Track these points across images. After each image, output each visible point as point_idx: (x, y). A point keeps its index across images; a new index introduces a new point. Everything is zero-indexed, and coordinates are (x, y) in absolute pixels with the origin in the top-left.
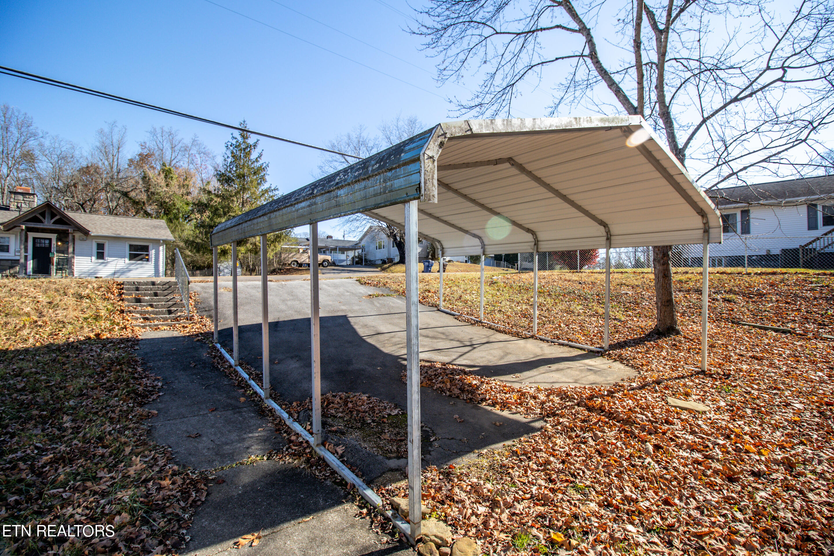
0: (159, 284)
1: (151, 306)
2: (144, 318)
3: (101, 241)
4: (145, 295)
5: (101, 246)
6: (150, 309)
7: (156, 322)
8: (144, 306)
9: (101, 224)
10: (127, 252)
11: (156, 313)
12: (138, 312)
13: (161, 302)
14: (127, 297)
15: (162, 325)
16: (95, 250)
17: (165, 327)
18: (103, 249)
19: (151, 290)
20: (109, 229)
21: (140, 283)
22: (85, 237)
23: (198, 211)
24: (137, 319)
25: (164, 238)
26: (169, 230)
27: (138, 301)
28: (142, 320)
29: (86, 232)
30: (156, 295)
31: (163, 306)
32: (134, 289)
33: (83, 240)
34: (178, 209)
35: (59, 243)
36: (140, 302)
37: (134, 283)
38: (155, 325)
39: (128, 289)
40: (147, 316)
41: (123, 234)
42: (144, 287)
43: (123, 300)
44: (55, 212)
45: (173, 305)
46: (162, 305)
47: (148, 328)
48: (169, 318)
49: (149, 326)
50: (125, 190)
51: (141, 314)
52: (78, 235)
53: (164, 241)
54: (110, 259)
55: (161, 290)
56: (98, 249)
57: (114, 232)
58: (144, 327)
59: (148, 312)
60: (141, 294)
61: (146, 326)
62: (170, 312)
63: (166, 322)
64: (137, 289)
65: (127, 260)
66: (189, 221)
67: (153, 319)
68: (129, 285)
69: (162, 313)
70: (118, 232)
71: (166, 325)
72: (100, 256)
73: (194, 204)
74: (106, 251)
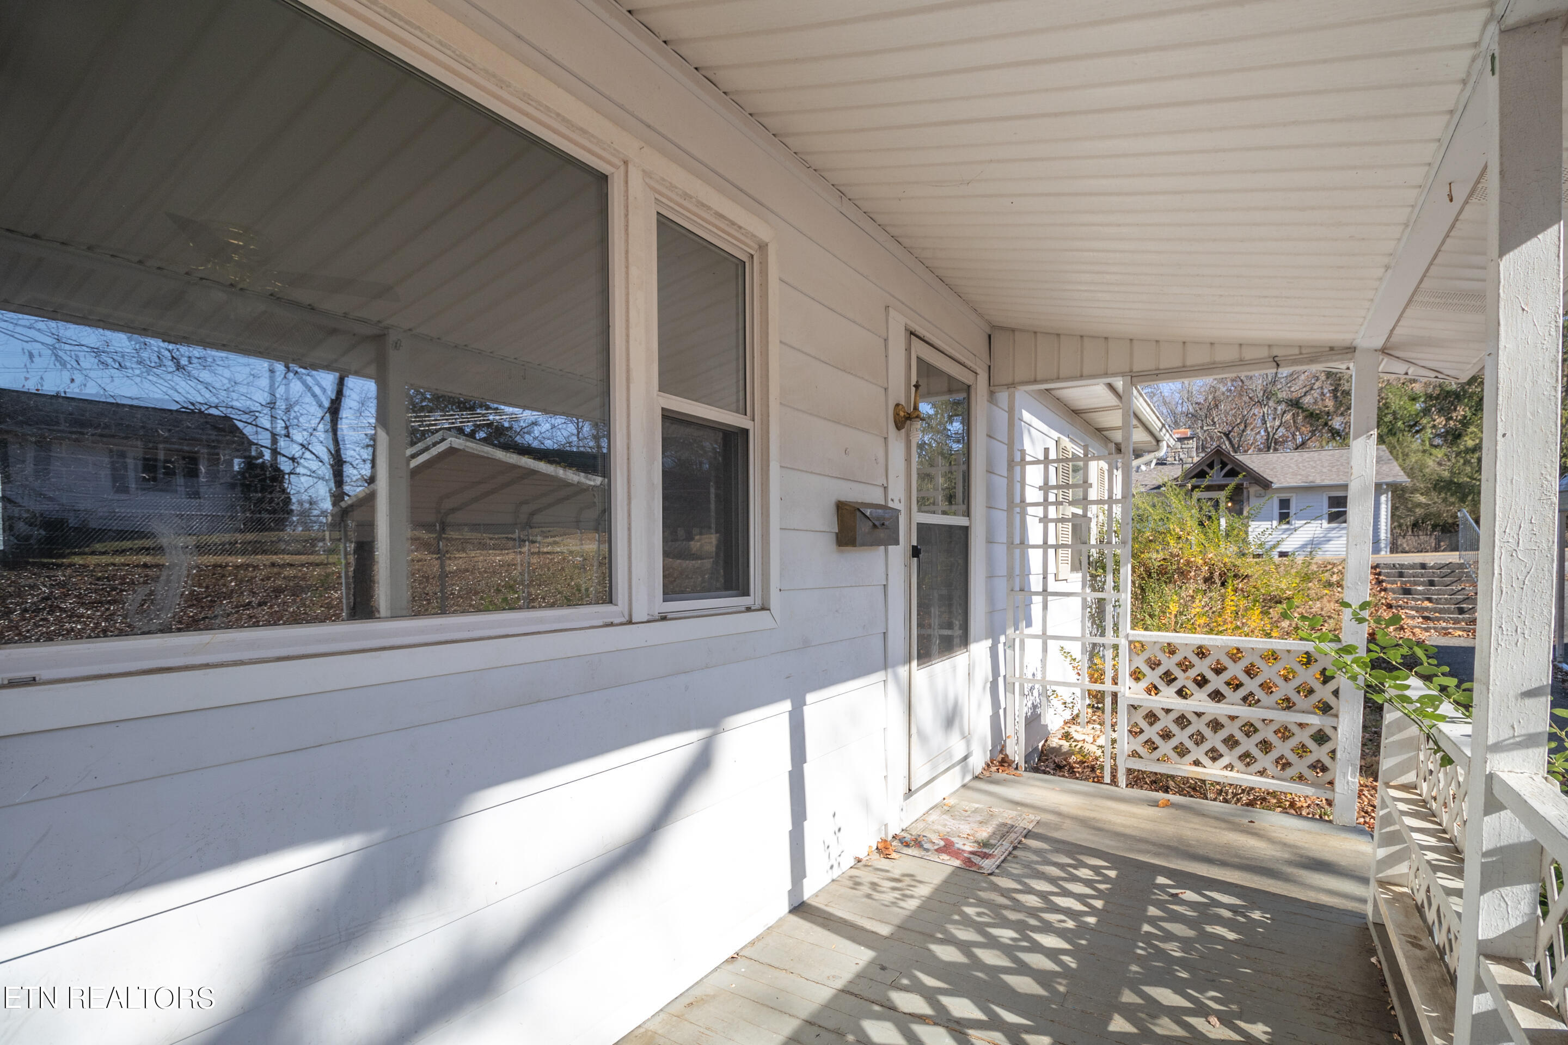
0: (1432, 568)
1: (1430, 600)
2: (1424, 618)
3: (1284, 496)
4: (1416, 583)
5: (1285, 504)
6: (1427, 604)
7: (1444, 625)
8: (1419, 600)
9: (1282, 468)
10: (1326, 509)
11: (1440, 611)
12: (1412, 608)
13: (1441, 593)
14: (1389, 586)
15: (1454, 628)
16: (1276, 511)
17: (1461, 633)
18: (1288, 508)
19: (1422, 576)
20: (1296, 475)
21: (1403, 565)
22: (1262, 491)
23: (1440, 411)
24: (1413, 618)
25: (1389, 480)
26: (1395, 463)
27: (1407, 592)
28: (1421, 620)
29: (1265, 484)
30: (1432, 583)
31: (1447, 602)
32: (1397, 575)
33: (1260, 496)
34: (1394, 413)
35: (1230, 504)
36: (1410, 594)
37: (1394, 565)
38: (1444, 628)
39: (1388, 575)
40: (1426, 614)
41: (1318, 481)
42: (1411, 571)
43: (1385, 590)
44: (1225, 460)
45: (1465, 600)
46: (1445, 599)
47: (1432, 631)
48: (1463, 620)
49: (1435, 628)
50: (1295, 395)
51: (1417, 612)
52: (1254, 489)
53: (1387, 484)
54: (1298, 523)
55: (1438, 577)
56: (1280, 509)
57: (1304, 479)
58: (1427, 630)
59: (1426, 609)
60: (1409, 582)
61: (1430, 628)
62: (1461, 611)
63: (1458, 626)
64: (1401, 575)
65: (1325, 524)
66: (1417, 432)
67: (1438, 619)
68: (1387, 568)
69: (1448, 611)
70: (1311, 478)
71: (1459, 629)
72: (1284, 518)
73: (1429, 397)
74: (1292, 510)
